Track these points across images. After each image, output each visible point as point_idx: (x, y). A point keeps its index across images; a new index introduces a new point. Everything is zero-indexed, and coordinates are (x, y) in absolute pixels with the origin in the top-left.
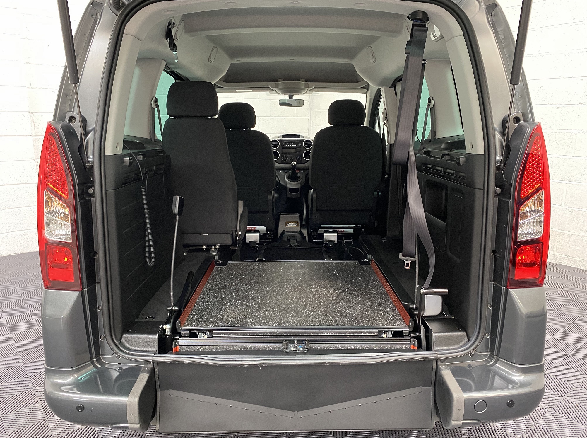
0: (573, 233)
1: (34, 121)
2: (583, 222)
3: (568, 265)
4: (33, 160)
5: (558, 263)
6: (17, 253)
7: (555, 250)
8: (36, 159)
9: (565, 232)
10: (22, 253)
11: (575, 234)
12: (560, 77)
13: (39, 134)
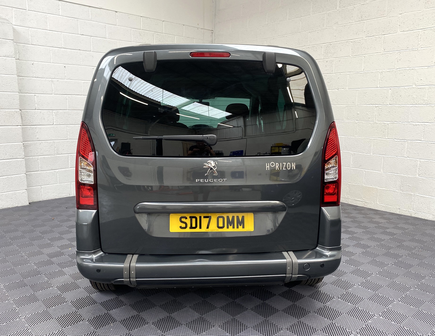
0: (388, 190)
1: (22, 116)
2: (394, 182)
3: (386, 211)
4: (21, 142)
5: (379, 210)
6: (9, 207)
7: (378, 201)
8: (23, 141)
9: (384, 189)
10: (12, 207)
11: (390, 190)
12: (377, 87)
13: (25, 124)
